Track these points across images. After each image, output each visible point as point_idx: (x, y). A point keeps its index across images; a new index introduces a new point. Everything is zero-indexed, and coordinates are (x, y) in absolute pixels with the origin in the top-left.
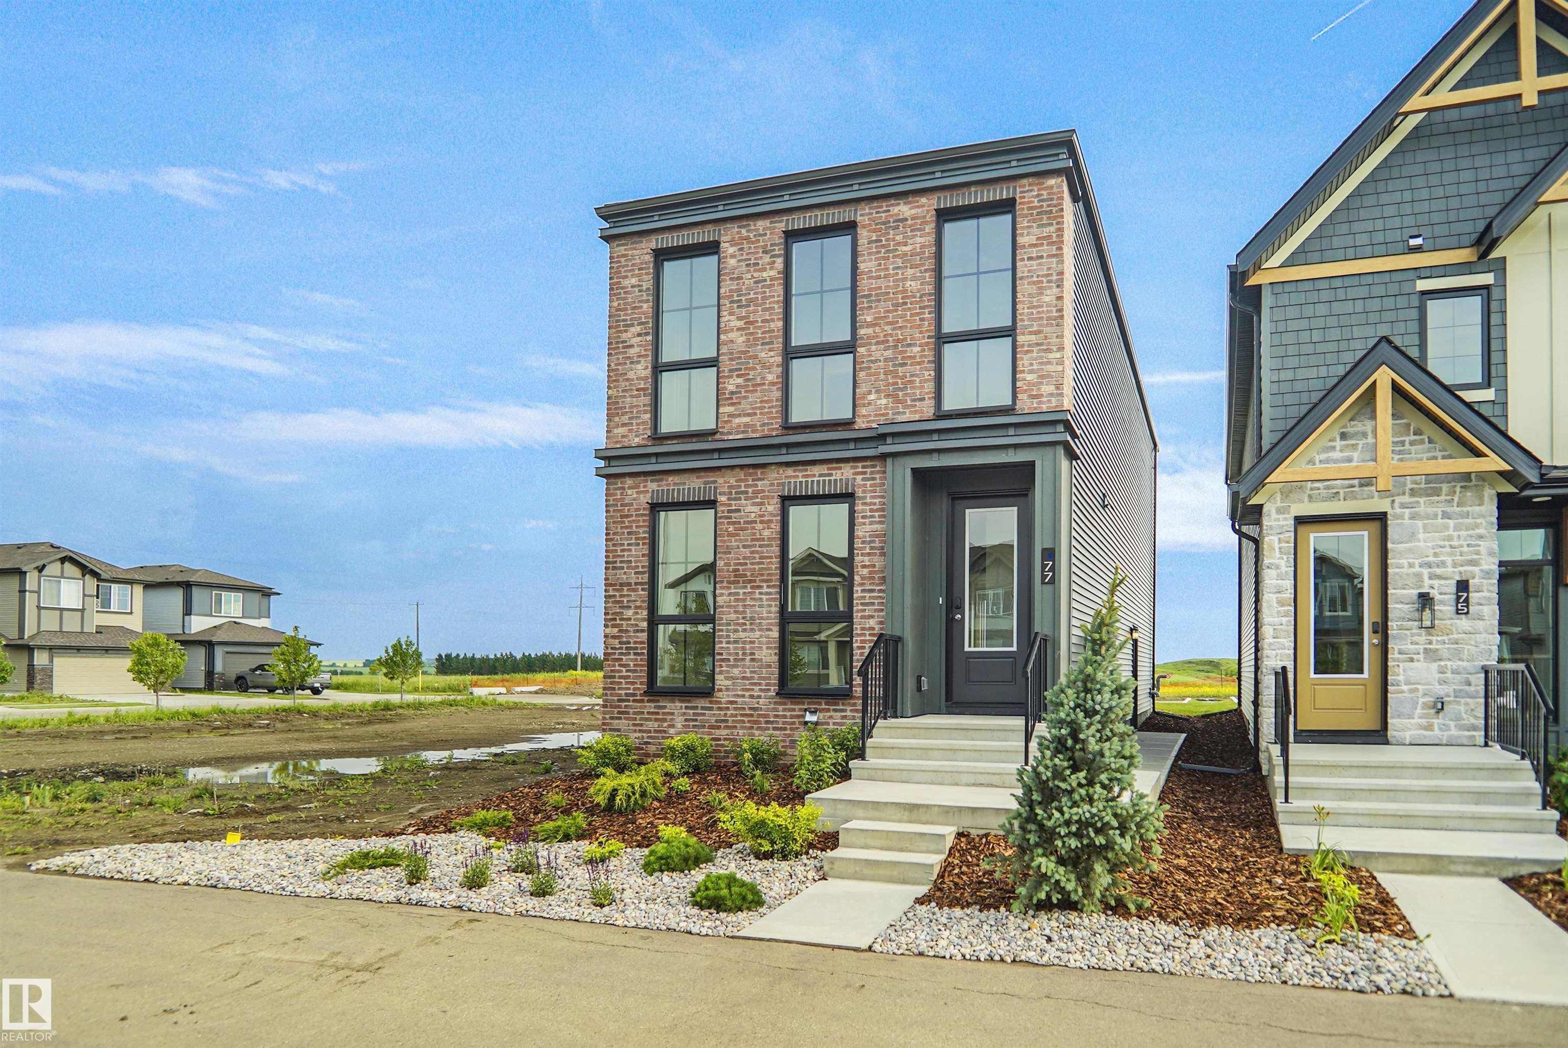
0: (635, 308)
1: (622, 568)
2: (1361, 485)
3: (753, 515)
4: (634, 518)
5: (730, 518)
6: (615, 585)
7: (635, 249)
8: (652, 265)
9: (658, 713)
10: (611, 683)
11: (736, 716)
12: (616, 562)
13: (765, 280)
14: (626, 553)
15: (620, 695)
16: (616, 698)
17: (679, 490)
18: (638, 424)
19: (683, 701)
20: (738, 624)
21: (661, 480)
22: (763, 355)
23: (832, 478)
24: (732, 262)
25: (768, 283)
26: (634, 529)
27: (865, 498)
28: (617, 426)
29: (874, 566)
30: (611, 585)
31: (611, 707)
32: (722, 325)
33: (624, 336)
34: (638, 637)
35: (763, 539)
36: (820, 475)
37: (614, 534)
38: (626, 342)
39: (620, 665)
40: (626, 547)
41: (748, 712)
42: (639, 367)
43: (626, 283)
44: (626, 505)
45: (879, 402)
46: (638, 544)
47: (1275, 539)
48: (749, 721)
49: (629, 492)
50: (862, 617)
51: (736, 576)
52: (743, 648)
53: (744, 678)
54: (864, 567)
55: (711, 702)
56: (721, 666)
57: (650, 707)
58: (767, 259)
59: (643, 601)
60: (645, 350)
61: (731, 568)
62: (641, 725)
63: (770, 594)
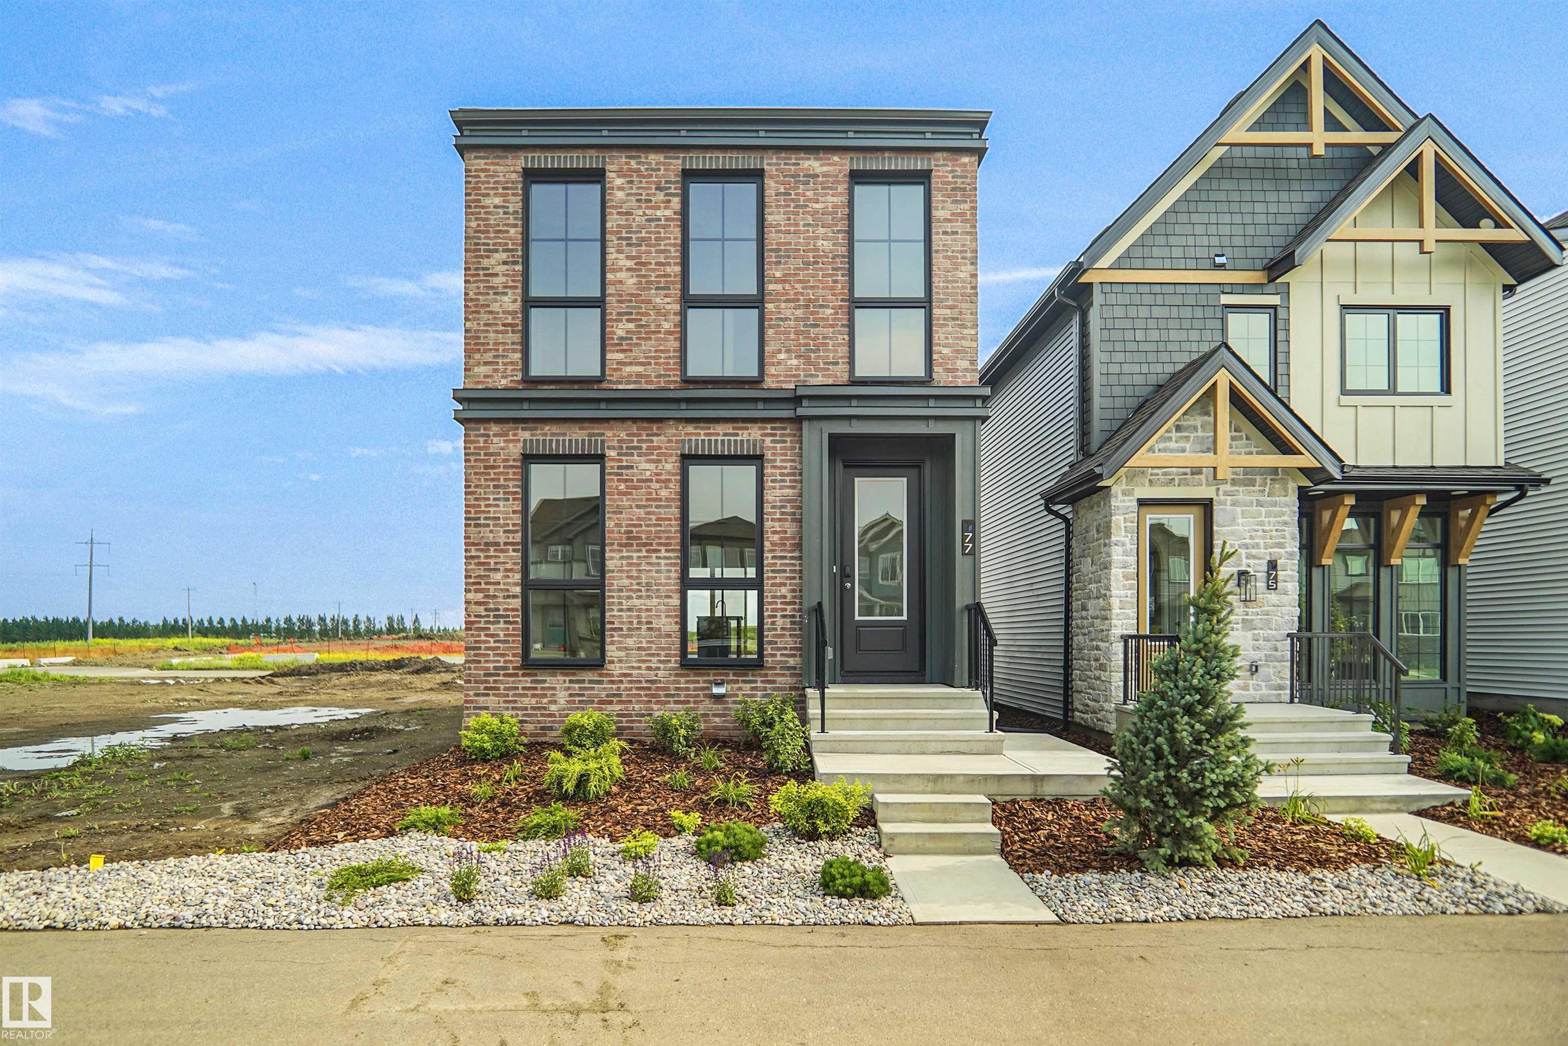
0: (499, 232)
1: (488, 525)
2: (1194, 474)
3: (648, 473)
4: (501, 470)
5: (621, 474)
6: (479, 544)
7: (498, 164)
8: (520, 186)
9: (536, 689)
10: (475, 655)
11: (631, 689)
12: (479, 518)
13: (660, 220)
14: (492, 509)
15: (488, 669)
16: (482, 672)
17: (558, 441)
18: (504, 364)
19: (566, 675)
20: (631, 590)
21: (536, 429)
22: (658, 300)
23: (739, 438)
24: (620, 195)
25: (663, 222)
26: (502, 482)
27: (775, 461)
28: (478, 364)
29: (786, 532)
30: (473, 544)
31: (476, 682)
32: (609, 263)
33: (485, 262)
34: (509, 604)
35: (660, 500)
36: (725, 435)
37: (476, 486)
38: (488, 269)
39: (486, 635)
40: (491, 502)
41: (645, 685)
42: (506, 299)
43: (487, 201)
44: (491, 454)
45: (789, 362)
46: (508, 499)
47: (1121, 517)
48: (646, 695)
49: (495, 440)
50: (773, 585)
51: (628, 538)
52: (638, 617)
53: (639, 649)
54: (775, 532)
55: (601, 675)
56: (612, 636)
57: (527, 681)
58: (661, 196)
59: (514, 564)
60: (513, 281)
61: (623, 530)
62: (515, 702)
63: (669, 558)
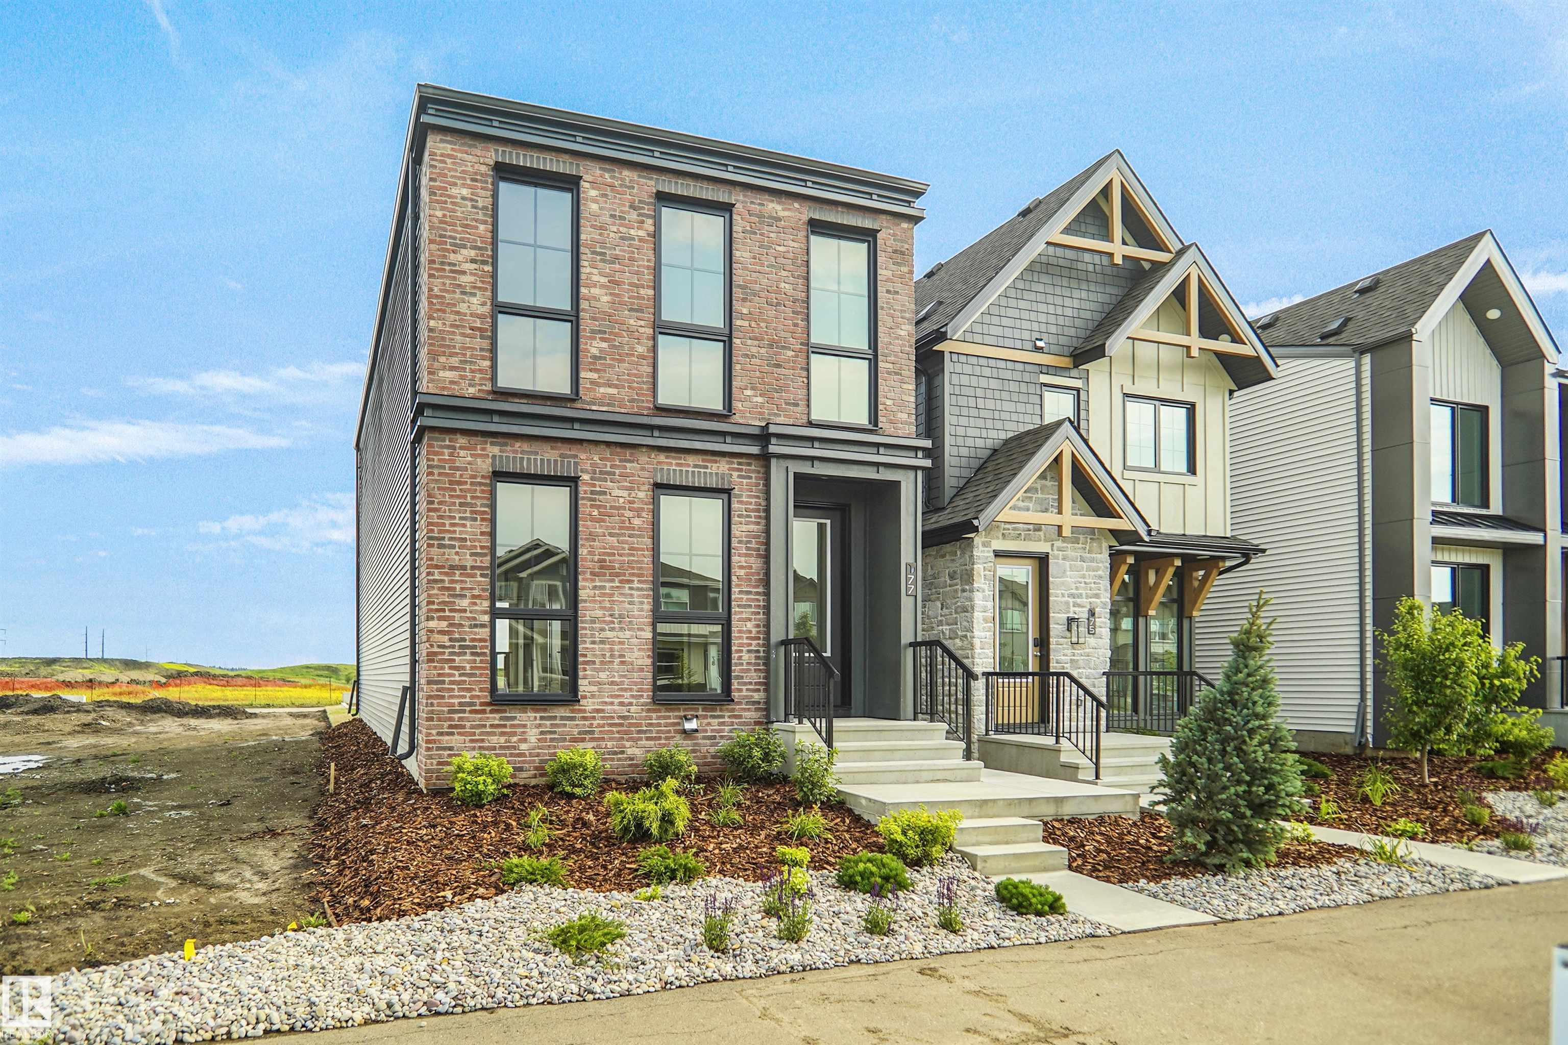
0: (467, 226)
1: (453, 547)
2: (1035, 530)
3: (621, 500)
4: (468, 486)
5: (594, 500)
6: (443, 567)
7: (466, 153)
8: (490, 180)
9: (505, 726)
10: (438, 690)
11: (603, 726)
12: (443, 538)
13: (634, 239)
14: (457, 529)
15: (453, 705)
16: (446, 709)
17: (529, 459)
18: (472, 371)
19: (537, 711)
20: (604, 622)
21: (506, 445)
22: (632, 322)
23: (708, 471)
24: (594, 207)
25: (636, 242)
26: (469, 500)
27: (741, 496)
28: (444, 368)
29: (751, 567)
30: (437, 567)
31: (439, 720)
32: (583, 276)
33: (452, 257)
34: (476, 634)
35: (633, 529)
36: (696, 466)
37: (440, 503)
38: (455, 265)
39: (450, 668)
40: (457, 521)
41: (617, 721)
42: (474, 300)
43: (454, 191)
44: (458, 469)
45: (755, 399)
46: (475, 519)
47: (981, 566)
48: (618, 732)
49: (462, 453)
50: (740, 620)
51: (601, 567)
52: (612, 650)
53: (612, 683)
54: (741, 567)
55: (573, 711)
56: (585, 670)
57: (495, 718)
58: (634, 215)
59: (483, 590)
60: (483, 282)
61: (596, 558)
62: (482, 741)
63: (641, 589)
